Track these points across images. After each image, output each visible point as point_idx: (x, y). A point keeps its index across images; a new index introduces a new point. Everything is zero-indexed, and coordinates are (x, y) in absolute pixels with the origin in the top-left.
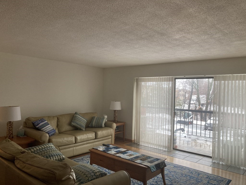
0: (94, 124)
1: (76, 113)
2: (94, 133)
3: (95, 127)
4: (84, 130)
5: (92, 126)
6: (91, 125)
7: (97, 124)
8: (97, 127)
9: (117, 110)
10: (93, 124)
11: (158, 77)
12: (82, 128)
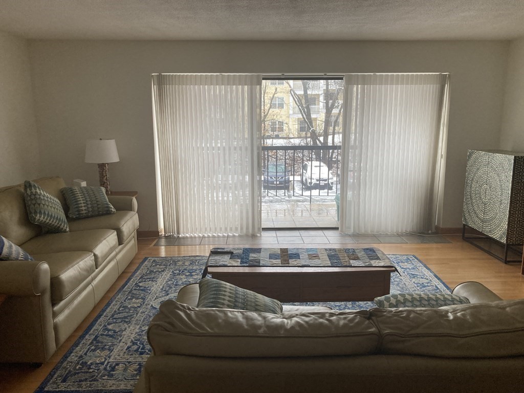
0: (84, 208)
1: (28, 185)
2: (115, 233)
3: (87, 217)
4: (68, 229)
5: (79, 214)
6: (77, 213)
7: (92, 207)
8: (92, 216)
9: (108, 164)
10: (82, 210)
11: (218, 74)
12: (62, 227)
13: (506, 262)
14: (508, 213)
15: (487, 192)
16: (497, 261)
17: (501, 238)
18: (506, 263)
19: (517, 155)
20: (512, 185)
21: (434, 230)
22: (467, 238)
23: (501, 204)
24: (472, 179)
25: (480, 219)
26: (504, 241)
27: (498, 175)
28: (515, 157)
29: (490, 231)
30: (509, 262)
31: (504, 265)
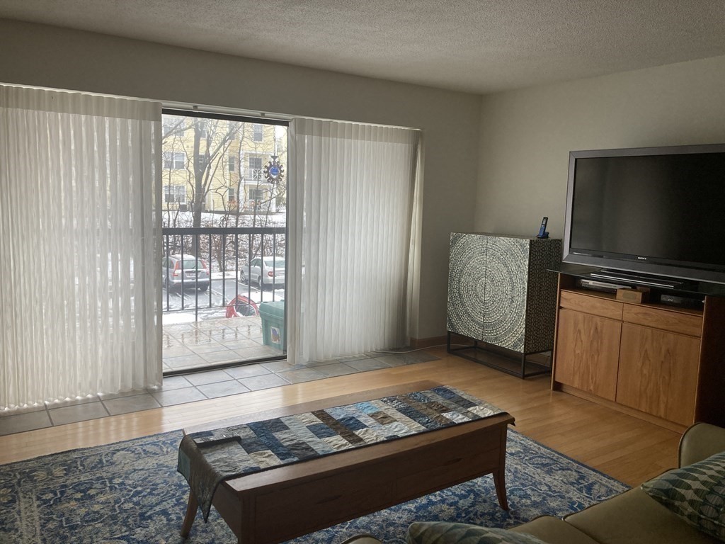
13: (524, 377)
14: (524, 312)
15: (488, 287)
16: (510, 377)
17: (515, 346)
18: (523, 379)
19: (532, 239)
20: (529, 277)
21: (408, 344)
22: (454, 350)
23: (513, 301)
24: (461, 271)
25: (479, 324)
26: (521, 349)
27: (505, 265)
28: (531, 241)
29: (496, 338)
30: (528, 375)
31: (521, 381)
